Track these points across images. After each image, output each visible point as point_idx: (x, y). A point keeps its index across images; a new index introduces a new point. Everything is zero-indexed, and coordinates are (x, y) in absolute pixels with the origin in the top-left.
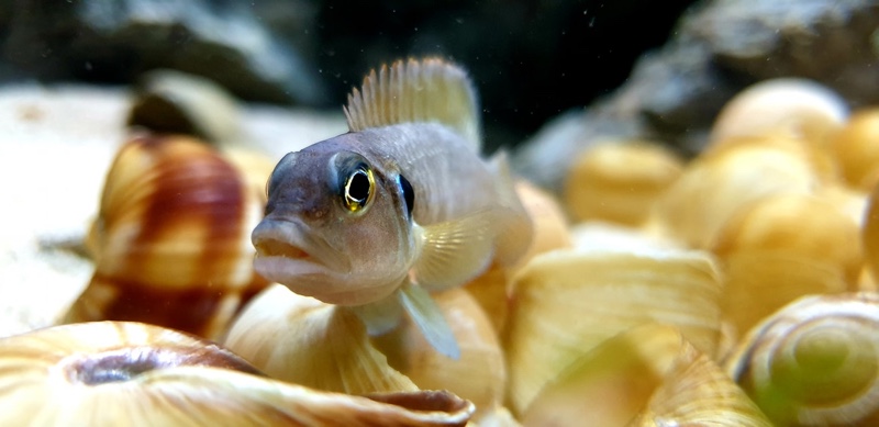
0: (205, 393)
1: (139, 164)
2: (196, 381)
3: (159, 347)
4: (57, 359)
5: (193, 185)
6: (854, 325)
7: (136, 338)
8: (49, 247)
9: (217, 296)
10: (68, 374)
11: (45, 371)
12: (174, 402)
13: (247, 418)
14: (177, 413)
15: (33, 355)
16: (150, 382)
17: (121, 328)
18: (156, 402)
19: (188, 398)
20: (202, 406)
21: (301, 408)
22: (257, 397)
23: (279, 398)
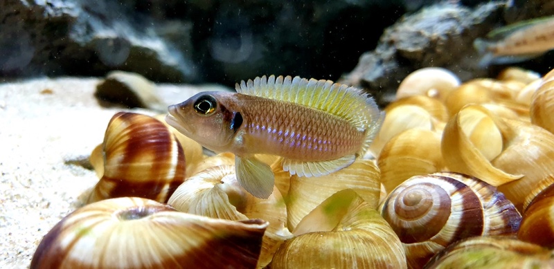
0: (173, 221)
1: (120, 126)
2: (169, 217)
3: (148, 207)
4: (113, 212)
5: (147, 136)
6: (426, 187)
7: (138, 203)
8: (69, 163)
9: (161, 184)
10: (118, 217)
11: (110, 216)
12: (162, 224)
13: (188, 228)
14: (164, 228)
15: (104, 210)
16: (152, 218)
17: (132, 200)
18: (155, 224)
19: (167, 223)
20: (172, 225)
21: (207, 224)
22: (192, 221)
23: (199, 221)
